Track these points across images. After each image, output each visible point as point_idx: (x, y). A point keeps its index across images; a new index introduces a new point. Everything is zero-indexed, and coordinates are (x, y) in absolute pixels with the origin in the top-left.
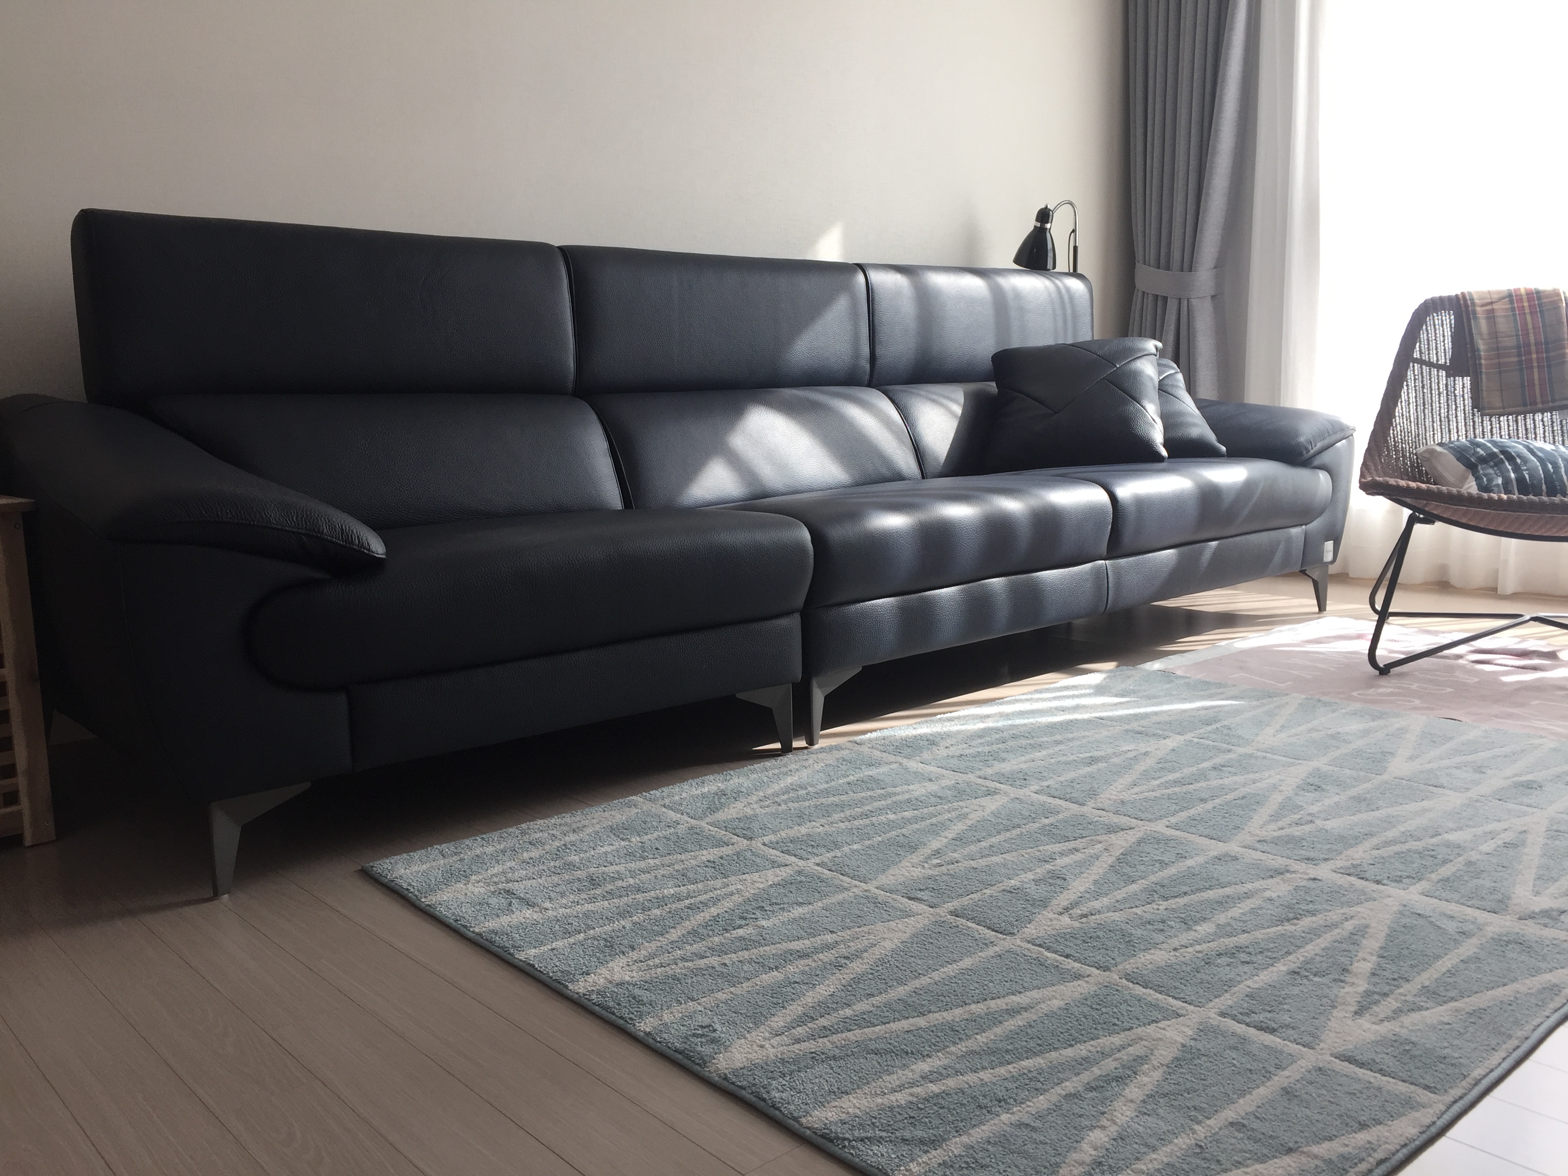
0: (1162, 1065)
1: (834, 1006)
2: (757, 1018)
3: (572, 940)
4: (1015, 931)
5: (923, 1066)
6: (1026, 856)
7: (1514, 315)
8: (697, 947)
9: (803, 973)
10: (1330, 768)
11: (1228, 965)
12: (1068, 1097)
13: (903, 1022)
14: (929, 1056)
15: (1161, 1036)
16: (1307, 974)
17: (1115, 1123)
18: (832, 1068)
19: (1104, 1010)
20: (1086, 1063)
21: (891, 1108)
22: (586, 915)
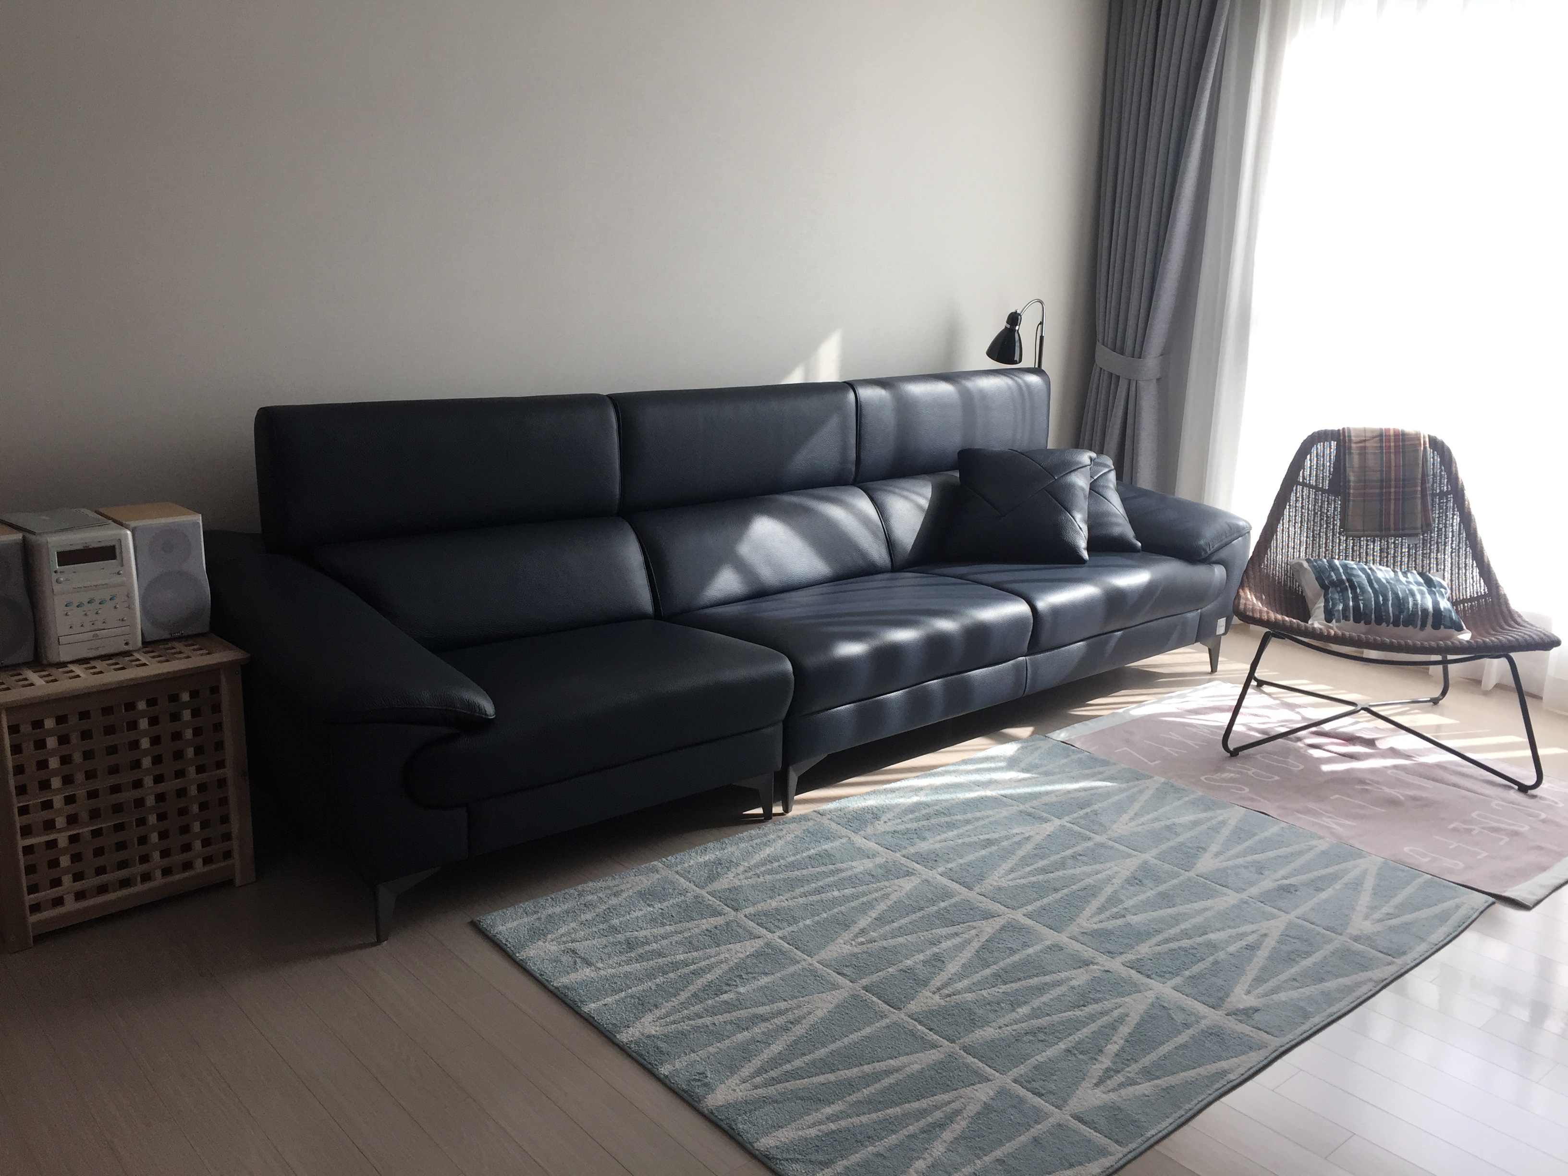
0: (969, 1117)
1: (780, 1061)
2: (733, 1069)
3: (617, 997)
4: (902, 1007)
5: (828, 1110)
6: (922, 938)
7: (1382, 453)
8: (698, 1008)
9: (764, 1033)
10: (1156, 861)
11: (1029, 1042)
12: (909, 1137)
13: (821, 1076)
14: (833, 1103)
15: (973, 1096)
16: (1076, 1052)
17: (932, 1156)
18: (775, 1109)
19: (944, 1074)
20: (923, 1113)
21: (806, 1139)
22: (627, 975)
